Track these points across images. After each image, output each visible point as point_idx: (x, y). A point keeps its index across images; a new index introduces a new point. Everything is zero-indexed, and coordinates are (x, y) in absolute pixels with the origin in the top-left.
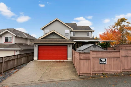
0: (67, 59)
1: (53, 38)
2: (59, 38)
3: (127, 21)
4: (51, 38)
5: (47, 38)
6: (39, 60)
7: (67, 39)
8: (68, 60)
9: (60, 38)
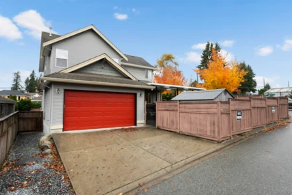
0: (135, 124)
1: (102, 73)
2: (115, 75)
3: (174, 60)
4: (97, 73)
5: (85, 72)
6: (65, 132)
7: (134, 79)
8: (138, 126)
9: (117, 75)
